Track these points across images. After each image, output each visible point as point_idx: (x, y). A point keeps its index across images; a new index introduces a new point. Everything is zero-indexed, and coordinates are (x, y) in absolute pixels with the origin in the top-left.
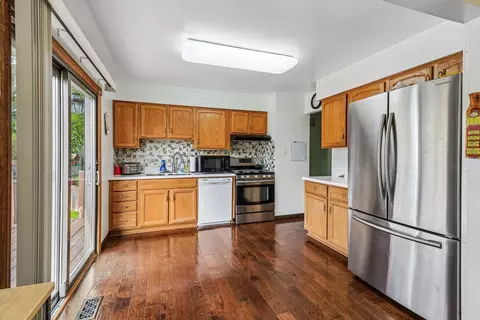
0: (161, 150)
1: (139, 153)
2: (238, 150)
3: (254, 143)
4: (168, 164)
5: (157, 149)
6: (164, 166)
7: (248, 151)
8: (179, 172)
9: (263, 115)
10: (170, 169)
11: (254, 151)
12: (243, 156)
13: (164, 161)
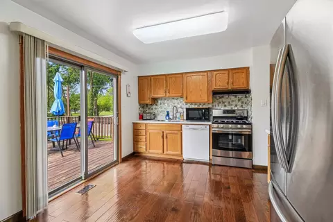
0: (166, 104)
1: (154, 107)
2: (224, 103)
3: (240, 96)
4: (171, 114)
5: (164, 104)
6: (168, 115)
7: (234, 103)
8: (177, 120)
9: (245, 71)
10: (171, 117)
11: (240, 103)
12: (228, 108)
13: (168, 112)
